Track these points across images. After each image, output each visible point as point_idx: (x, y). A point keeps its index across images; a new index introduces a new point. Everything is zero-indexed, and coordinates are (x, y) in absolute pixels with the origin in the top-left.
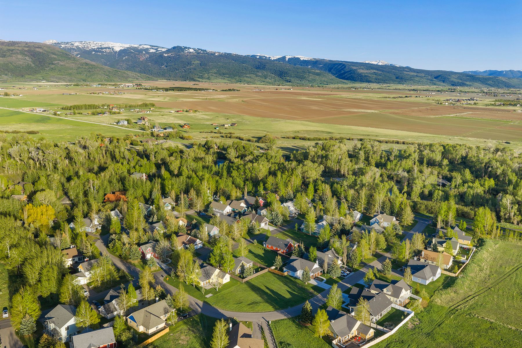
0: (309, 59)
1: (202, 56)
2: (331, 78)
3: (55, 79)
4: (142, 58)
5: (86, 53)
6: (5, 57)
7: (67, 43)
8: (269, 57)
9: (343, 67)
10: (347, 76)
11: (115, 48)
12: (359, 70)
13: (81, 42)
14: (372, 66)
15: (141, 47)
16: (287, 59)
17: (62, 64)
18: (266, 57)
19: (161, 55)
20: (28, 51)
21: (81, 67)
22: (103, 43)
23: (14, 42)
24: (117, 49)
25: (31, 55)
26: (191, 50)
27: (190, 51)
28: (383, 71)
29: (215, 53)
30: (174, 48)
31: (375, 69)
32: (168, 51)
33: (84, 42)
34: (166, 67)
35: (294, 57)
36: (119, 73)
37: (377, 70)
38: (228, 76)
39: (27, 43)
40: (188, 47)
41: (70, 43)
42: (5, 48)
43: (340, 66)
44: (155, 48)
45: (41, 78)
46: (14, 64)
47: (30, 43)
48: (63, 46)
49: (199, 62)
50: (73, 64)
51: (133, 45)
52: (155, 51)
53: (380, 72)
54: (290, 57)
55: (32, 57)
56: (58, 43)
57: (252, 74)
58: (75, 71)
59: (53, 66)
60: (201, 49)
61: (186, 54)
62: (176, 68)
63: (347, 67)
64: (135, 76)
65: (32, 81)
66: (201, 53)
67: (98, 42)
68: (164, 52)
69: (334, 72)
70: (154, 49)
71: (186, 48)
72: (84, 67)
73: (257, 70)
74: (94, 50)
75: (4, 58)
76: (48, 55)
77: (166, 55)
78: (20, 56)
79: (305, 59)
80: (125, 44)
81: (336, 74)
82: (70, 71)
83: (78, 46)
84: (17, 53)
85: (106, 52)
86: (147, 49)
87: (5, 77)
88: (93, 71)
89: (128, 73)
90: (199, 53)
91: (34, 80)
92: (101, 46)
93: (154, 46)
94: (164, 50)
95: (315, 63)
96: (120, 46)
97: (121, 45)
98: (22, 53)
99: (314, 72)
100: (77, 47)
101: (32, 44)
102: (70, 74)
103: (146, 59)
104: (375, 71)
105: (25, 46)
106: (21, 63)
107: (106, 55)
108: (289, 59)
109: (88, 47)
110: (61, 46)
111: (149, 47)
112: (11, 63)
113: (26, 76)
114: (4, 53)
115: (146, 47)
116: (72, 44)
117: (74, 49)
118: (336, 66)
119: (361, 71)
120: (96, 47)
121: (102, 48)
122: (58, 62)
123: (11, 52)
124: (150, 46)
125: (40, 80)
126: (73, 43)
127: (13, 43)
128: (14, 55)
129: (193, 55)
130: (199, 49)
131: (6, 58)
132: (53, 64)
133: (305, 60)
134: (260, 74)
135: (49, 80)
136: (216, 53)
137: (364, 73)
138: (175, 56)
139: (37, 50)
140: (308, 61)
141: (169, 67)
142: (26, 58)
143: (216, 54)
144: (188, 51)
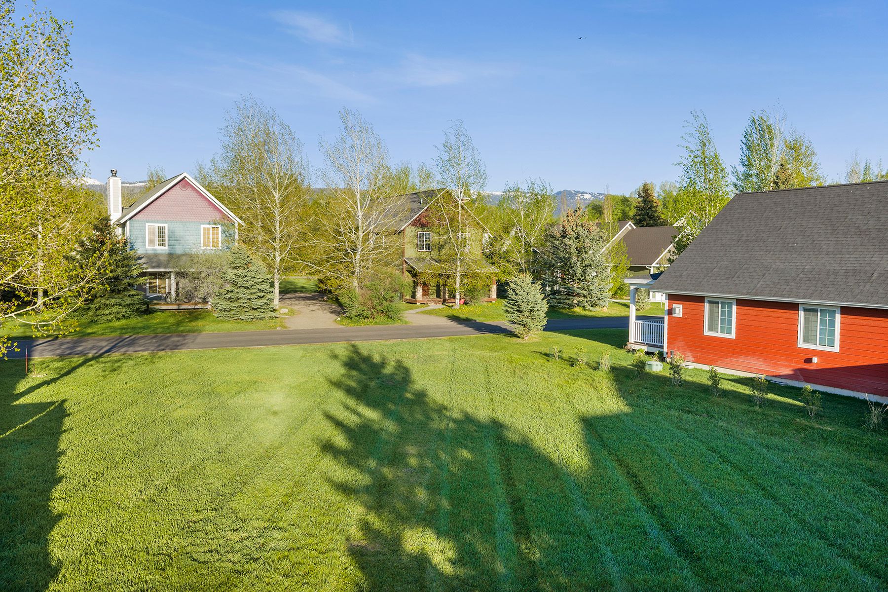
26: (587, 196)
27: (585, 197)
30: (559, 194)
40: (581, 191)
51: (493, 192)
60: (603, 194)
61: (578, 202)
144: (582, 197)
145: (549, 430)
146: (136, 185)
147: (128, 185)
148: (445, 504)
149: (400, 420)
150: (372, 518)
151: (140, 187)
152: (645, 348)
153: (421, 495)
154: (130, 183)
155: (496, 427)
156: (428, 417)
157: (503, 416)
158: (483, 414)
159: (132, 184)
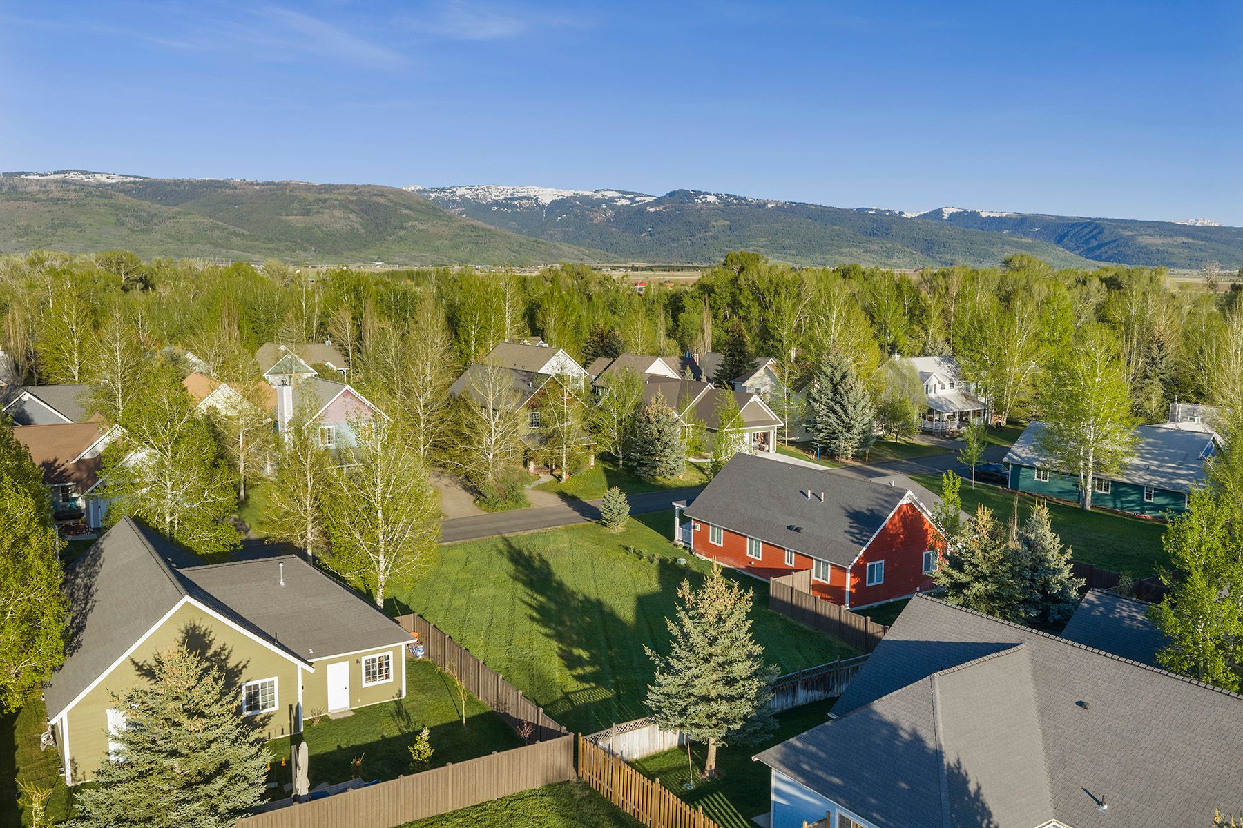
0: (1004, 215)
1: (735, 209)
2: (1063, 256)
3: (402, 259)
4: (599, 218)
5: (478, 208)
6: (308, 215)
7: (443, 190)
8: (901, 213)
9: (1095, 232)
10: (1106, 252)
11: (541, 198)
12: (1140, 239)
13: (471, 187)
14: (1176, 228)
15: (599, 195)
16: (946, 216)
17: (421, 227)
18: (892, 213)
19: (641, 211)
20: (355, 203)
21: (461, 233)
22: (518, 188)
23: (333, 185)
24: (546, 199)
25: (362, 210)
26: (711, 199)
27: (708, 200)
28: (1209, 240)
29: (766, 204)
30: (672, 194)
31: (1187, 235)
32: (659, 201)
33: (476, 188)
34: (651, 235)
35: (965, 211)
36: (543, 246)
37: (1193, 238)
38: (794, 252)
39: (356, 187)
40: (703, 191)
41: (449, 189)
42: (311, 197)
43: (1088, 230)
44: (629, 196)
45: (376, 257)
46: (324, 229)
47: (364, 186)
48: (433, 195)
49: (727, 222)
50: (444, 229)
51: (580, 192)
52: (629, 203)
53: (1201, 242)
54: (955, 210)
55: (363, 214)
56: (424, 191)
57: (856, 246)
58: (447, 242)
59: (402, 233)
60: (734, 196)
61: (699, 207)
62: (673, 237)
63: (1106, 232)
64: (576, 252)
65: (355, 262)
66: (733, 204)
67: (508, 188)
68: (649, 204)
69: (1073, 245)
70: (628, 198)
71: (699, 193)
72: (467, 233)
73: (868, 238)
74: (496, 203)
75: (306, 217)
76: (396, 210)
77: (652, 210)
78: (337, 213)
79: (992, 215)
80: (565, 189)
81: (1078, 248)
82: (438, 243)
83: (464, 195)
84: (334, 207)
85: (521, 206)
86: (613, 199)
87: (302, 254)
88: (485, 243)
89: (562, 247)
90: (728, 204)
91: (359, 261)
92: (512, 194)
93: (629, 193)
94: (648, 200)
95: (1020, 224)
96: (552, 193)
97: (555, 191)
98: (344, 206)
99: (1018, 242)
100: (463, 197)
101: (367, 189)
102: (436, 250)
103: (608, 219)
104: (1185, 240)
105: (351, 194)
106: (338, 226)
107: (520, 213)
108: (951, 215)
109: (485, 198)
110: (430, 197)
111: (616, 194)
112: (319, 227)
113: (346, 254)
114: (309, 207)
115: (609, 194)
116: (453, 192)
117: (455, 202)
118: (1076, 230)
119: (1146, 240)
120: (501, 197)
121: (513, 199)
122: (414, 223)
123: (321, 204)
124: (619, 192)
125: (373, 260)
126: (455, 189)
127: (330, 188)
128: (327, 211)
129: (714, 209)
130: (730, 196)
131: (309, 217)
132: (403, 228)
133: (994, 218)
134: (876, 247)
135: (391, 261)
136: (769, 203)
137: (1155, 245)
138: (671, 211)
139: (375, 199)
140: (1000, 218)
141: (657, 235)
142: (351, 216)
143: (770, 206)
144: (704, 200)
145: (622, 606)
146: (48, 177)
147: (37, 177)
148: (584, 640)
149: (556, 603)
150: (560, 646)
151: (57, 181)
152: (683, 544)
153: (575, 637)
154: (40, 175)
155: (599, 603)
156: (568, 600)
157: (603, 597)
158: (593, 596)
159: (43, 176)
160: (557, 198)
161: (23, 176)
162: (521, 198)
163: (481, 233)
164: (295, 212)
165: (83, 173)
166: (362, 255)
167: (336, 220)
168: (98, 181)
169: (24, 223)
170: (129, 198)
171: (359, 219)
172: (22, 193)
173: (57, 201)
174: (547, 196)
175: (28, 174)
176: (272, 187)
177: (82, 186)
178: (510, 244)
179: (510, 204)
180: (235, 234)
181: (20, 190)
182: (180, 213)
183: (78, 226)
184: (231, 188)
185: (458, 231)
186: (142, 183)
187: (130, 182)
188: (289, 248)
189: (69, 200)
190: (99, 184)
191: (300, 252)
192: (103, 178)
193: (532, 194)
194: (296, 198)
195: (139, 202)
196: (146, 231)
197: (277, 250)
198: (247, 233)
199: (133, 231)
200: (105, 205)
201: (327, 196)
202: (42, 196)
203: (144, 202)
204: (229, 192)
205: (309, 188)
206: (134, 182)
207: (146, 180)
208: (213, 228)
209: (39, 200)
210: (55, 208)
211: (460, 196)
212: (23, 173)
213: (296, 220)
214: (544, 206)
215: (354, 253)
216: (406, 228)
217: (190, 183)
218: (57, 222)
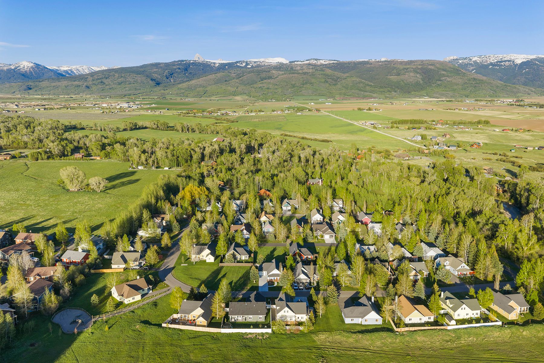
3: (437, 95)
5: (482, 68)
7: (466, 58)
11: (516, 61)
13: (480, 57)
17: (449, 79)
20: (421, 69)
22: (505, 56)
23: (412, 61)
24: (519, 62)
25: (423, 72)
33: (483, 56)
36: (509, 88)
39: (422, 61)
41: (468, 58)
42: (401, 67)
45: (425, 95)
46: (405, 82)
47: (426, 60)
48: (460, 61)
50: (460, 80)
51: (540, 56)
56: (457, 59)
58: (460, 87)
59: (439, 82)
64: (527, 90)
65: (416, 97)
67: (499, 56)
72: (470, 82)
74: (491, 64)
76: (438, 72)
78: (412, 74)
80: (531, 55)
82: (455, 87)
83: (476, 61)
84: (411, 71)
85: (504, 65)
88: (479, 87)
89: (520, 87)
91: (418, 96)
92: (501, 59)
96: (524, 58)
97: (526, 56)
98: (415, 71)
100: (475, 62)
101: (427, 62)
102: (454, 90)
105: (420, 65)
106: (411, 80)
107: (503, 69)
109: (487, 61)
112: (403, 81)
113: (413, 93)
114: (400, 72)
116: (471, 59)
117: (471, 64)
120: (496, 61)
121: (501, 62)
122: (446, 78)
123: (405, 70)
126: (471, 58)
127: (410, 62)
128: (408, 73)
131: (399, 77)
132: (440, 80)
135: (432, 96)
139: (430, 67)
142: (418, 75)
146: (304, 63)
147: (300, 63)
151: (307, 64)
159: (302, 62)
160: (525, 60)
161: (296, 63)
162: (505, 61)
163: (478, 82)
164: (394, 74)
165: (316, 60)
166: (419, 93)
167: (411, 77)
168: (321, 63)
169: (294, 83)
170: (330, 71)
171: (421, 77)
172: (294, 70)
173: (305, 73)
174: (519, 59)
175: (297, 61)
176: (386, 63)
177: (315, 65)
178: (492, 87)
179: (499, 64)
180: (368, 85)
181: (294, 69)
182: (348, 76)
183: (311, 83)
184: (370, 64)
185: (467, 81)
186: (336, 63)
187: (332, 63)
188: (389, 91)
189: (310, 73)
190: (322, 65)
191: (393, 92)
192: (322, 62)
193: (512, 58)
194: (395, 68)
195: (334, 72)
196: (335, 85)
197: (384, 92)
198: (373, 84)
199: (330, 85)
200: (322, 74)
201: (408, 67)
202: (300, 71)
203: (335, 72)
204: (369, 66)
205: (401, 63)
206: (334, 63)
207: (338, 62)
208: (360, 83)
209: (299, 73)
210: (305, 76)
211: (474, 61)
212: (296, 61)
213: (393, 78)
214: (517, 64)
215: (416, 93)
216: (441, 80)
217: (354, 62)
218: (304, 82)
